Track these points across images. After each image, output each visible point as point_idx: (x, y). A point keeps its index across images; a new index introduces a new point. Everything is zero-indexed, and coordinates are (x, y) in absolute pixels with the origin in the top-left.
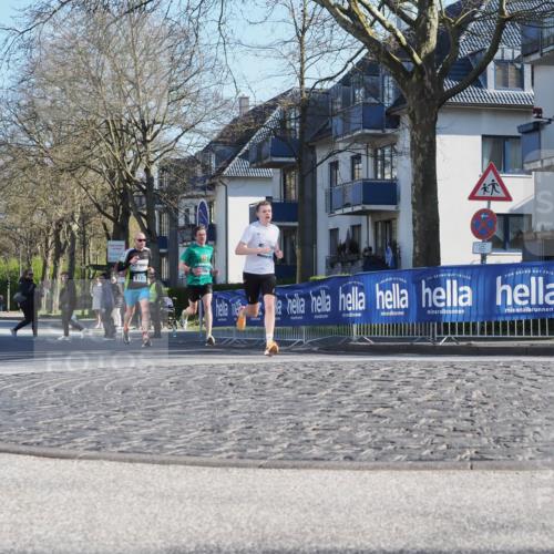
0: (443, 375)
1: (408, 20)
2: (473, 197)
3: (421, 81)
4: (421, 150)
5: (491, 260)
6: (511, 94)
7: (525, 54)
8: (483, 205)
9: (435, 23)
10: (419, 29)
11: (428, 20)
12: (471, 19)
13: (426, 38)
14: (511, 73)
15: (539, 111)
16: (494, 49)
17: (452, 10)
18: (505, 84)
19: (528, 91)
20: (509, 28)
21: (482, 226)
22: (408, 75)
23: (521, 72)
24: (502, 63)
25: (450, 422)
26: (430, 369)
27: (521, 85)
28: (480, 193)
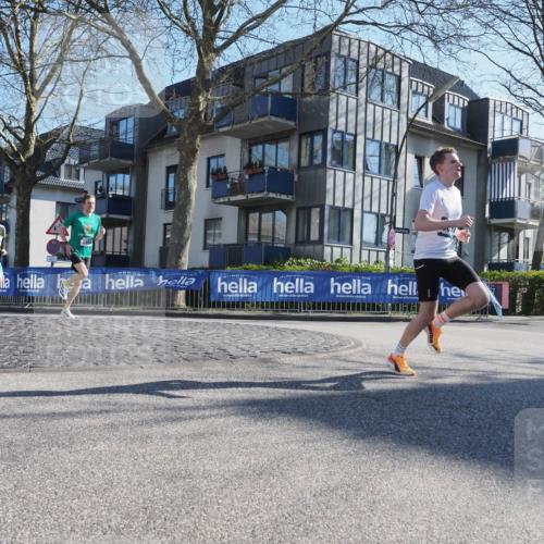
0: (21, 324)
1: (19, 139)
2: (48, 232)
3: (24, 171)
4: (22, 207)
5: (56, 265)
6: (72, 182)
7: (81, 163)
8: (54, 237)
9: (33, 142)
10: (25, 143)
11: (30, 139)
12: (54, 141)
13: (28, 149)
14: (73, 172)
15: (86, 192)
16: (64, 158)
17: (44, 136)
18: (70, 176)
19: (82, 182)
20: (72, 149)
21: (52, 247)
22: (17, 167)
23: (78, 172)
24: (69, 166)
25: (21, 348)
26: (15, 321)
27: (78, 178)
28: (52, 231)
